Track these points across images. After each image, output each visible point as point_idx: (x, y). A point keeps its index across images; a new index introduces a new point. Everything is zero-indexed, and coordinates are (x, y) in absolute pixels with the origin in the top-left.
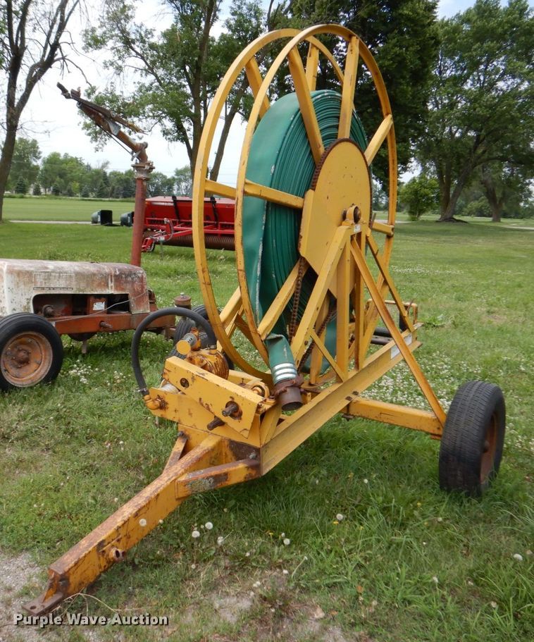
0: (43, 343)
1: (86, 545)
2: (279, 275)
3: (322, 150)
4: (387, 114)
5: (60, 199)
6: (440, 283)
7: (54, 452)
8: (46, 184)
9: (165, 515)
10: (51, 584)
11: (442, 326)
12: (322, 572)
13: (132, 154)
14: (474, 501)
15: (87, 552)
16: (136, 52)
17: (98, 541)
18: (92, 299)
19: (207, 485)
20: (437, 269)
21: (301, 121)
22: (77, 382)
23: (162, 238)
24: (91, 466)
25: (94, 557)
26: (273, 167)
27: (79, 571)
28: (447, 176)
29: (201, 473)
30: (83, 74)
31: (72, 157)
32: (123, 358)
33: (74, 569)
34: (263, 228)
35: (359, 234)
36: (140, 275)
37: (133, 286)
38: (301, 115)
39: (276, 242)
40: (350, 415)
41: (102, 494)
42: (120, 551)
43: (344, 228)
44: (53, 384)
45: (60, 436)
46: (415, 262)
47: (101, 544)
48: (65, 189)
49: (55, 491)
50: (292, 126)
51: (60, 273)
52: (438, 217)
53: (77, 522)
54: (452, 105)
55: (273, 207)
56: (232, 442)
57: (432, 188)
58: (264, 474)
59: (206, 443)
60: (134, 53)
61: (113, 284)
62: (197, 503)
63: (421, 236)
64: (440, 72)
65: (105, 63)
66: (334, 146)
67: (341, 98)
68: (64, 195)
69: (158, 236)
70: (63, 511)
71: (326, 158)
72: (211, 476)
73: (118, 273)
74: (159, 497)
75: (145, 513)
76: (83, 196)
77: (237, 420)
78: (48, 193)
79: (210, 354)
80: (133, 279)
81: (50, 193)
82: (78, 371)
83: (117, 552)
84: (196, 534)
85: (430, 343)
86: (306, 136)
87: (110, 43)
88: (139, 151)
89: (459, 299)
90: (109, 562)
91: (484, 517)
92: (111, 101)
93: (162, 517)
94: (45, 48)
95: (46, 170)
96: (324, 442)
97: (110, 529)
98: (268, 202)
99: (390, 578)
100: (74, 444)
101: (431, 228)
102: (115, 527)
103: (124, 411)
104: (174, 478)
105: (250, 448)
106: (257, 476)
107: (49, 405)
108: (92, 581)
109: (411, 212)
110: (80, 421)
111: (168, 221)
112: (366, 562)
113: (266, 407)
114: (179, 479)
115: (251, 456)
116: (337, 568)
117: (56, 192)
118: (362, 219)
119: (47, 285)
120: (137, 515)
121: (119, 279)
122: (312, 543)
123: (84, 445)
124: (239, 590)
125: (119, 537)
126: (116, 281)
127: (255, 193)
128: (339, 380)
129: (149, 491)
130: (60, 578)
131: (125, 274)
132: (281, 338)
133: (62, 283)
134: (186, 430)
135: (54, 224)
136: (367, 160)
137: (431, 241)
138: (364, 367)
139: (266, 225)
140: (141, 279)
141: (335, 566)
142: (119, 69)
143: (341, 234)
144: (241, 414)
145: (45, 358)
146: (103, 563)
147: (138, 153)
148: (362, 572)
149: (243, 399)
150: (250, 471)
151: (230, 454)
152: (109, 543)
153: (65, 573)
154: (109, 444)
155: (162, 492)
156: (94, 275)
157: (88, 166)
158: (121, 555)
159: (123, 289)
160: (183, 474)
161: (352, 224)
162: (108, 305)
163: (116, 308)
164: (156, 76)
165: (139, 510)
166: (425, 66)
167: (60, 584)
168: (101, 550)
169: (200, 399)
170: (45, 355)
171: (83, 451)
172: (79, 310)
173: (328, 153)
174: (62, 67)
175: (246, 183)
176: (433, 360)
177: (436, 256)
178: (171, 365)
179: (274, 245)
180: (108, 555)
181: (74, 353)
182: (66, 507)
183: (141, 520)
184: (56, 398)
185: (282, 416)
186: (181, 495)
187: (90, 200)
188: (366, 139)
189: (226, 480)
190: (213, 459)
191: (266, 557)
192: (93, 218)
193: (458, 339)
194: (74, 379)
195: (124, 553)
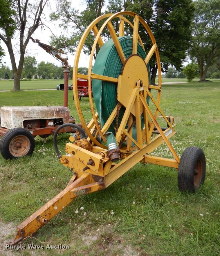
0: (26, 139)
1: (32, 218)
2: (109, 109)
3: (125, 59)
4: (154, 43)
5: (45, 80)
6: (196, 107)
7: (28, 182)
8: (40, 74)
9: (66, 205)
10: (18, 233)
11: (194, 125)
12: (127, 225)
13: (62, 63)
14: (192, 194)
15: (32, 220)
16: (72, 20)
17: (37, 216)
18: (47, 121)
19: (83, 192)
20: (196, 101)
21: (115, 49)
22: (41, 154)
23: (83, 95)
24: (41, 187)
25: (35, 222)
26: (104, 67)
27: (29, 228)
28: (202, 63)
29: (80, 188)
30: (50, 30)
31: (50, 63)
32: (61, 144)
33: (27, 227)
34: (101, 91)
35: (143, 91)
36: (67, 111)
37: (64, 115)
38: (115, 46)
39: (107, 96)
40: (145, 162)
41: (45, 198)
42: (46, 219)
43: (136, 89)
44: (31, 155)
45: (31, 176)
46: (187, 99)
47: (38, 217)
48: (47, 76)
49: (26, 198)
50: (111, 51)
51: (34, 111)
52: (199, 80)
53: (33, 210)
54: (202, 34)
55: (105, 83)
56: (93, 175)
57: (196, 68)
58: (106, 187)
59: (83, 176)
60: (71, 21)
61: (56, 115)
62: (82, 200)
63: (191, 88)
64: (196, 21)
65: (59, 25)
66: (130, 58)
67: (133, 38)
68: (47, 78)
69: (81, 94)
70: (28, 205)
71: (126, 62)
72: (84, 189)
73: (58, 110)
74: (63, 198)
75: (57, 204)
76: (55, 78)
77: (93, 167)
78: (40, 78)
79: (84, 141)
80: (64, 112)
81: (41, 78)
82: (42, 150)
83: (45, 220)
84: (77, 212)
85: (188, 132)
86: (118, 54)
87: (61, 17)
88: (65, 61)
89: (202, 113)
90: (42, 224)
91: (196, 200)
92: (62, 40)
93: (64, 206)
94: (35, 20)
95: (39, 69)
96: (136, 174)
97: (42, 211)
98: (103, 81)
99: (153, 226)
100: (36, 179)
101: (196, 84)
102: (44, 210)
103: (58, 165)
104: (69, 190)
105: (100, 177)
106: (103, 188)
107: (29, 164)
108: (35, 232)
109: (188, 78)
110: (40, 170)
111: (85, 87)
112: (144, 220)
113: (105, 161)
114: (71, 191)
115: (100, 180)
116: (133, 223)
117: (44, 77)
118: (144, 85)
119: (29, 116)
120: (53, 205)
121: (58, 112)
122: (124, 214)
123: (40, 179)
124: (93, 233)
125: (46, 214)
126: (57, 113)
127: (96, 78)
128: (139, 149)
129: (59, 196)
130: (21, 231)
131: (61, 110)
132: (110, 134)
133: (35, 115)
134: (76, 171)
135: (41, 91)
136: (146, 62)
137: (196, 90)
138: (149, 143)
139: (103, 90)
140: (68, 112)
141: (132, 222)
142: (65, 27)
143: (135, 92)
144: (94, 164)
145: (27, 146)
146: (39, 224)
147: (64, 62)
148: (142, 224)
149: (95, 158)
150: (100, 186)
151: (93, 180)
152: (41, 217)
153: (23, 229)
154: (50, 179)
155: (64, 196)
156: (48, 111)
157: (56, 66)
158: (46, 221)
159: (60, 117)
160: (73, 189)
161: (139, 87)
162: (54, 123)
163: (58, 124)
164: (80, 29)
165: (54, 203)
166: (189, 19)
167: (21, 233)
168: (38, 220)
169: (79, 159)
170: (28, 144)
171: (39, 182)
172: (43, 126)
173: (127, 60)
174: (42, 27)
175: (91, 74)
176: (188, 139)
177: (197, 96)
178: (68, 146)
179: (107, 97)
180: (41, 221)
181: (41, 143)
182: (29, 204)
183: (55, 207)
184: (32, 161)
185: (113, 164)
186: (72, 197)
187: (57, 80)
188: (145, 54)
189: (90, 190)
190: (86, 182)
191: (105, 220)
192: (57, 88)
193: (199, 130)
194: (40, 153)
195: (47, 220)
